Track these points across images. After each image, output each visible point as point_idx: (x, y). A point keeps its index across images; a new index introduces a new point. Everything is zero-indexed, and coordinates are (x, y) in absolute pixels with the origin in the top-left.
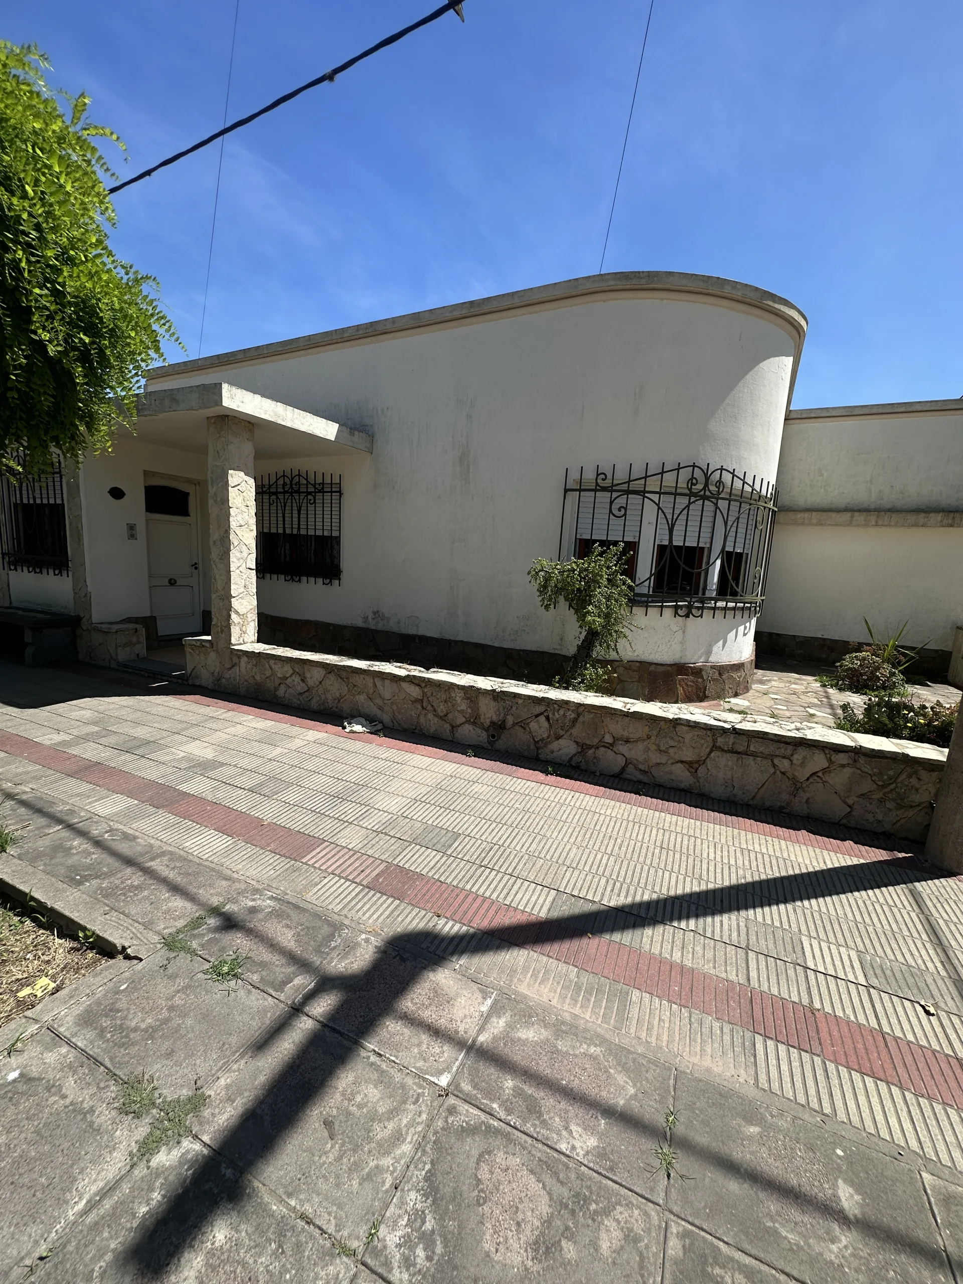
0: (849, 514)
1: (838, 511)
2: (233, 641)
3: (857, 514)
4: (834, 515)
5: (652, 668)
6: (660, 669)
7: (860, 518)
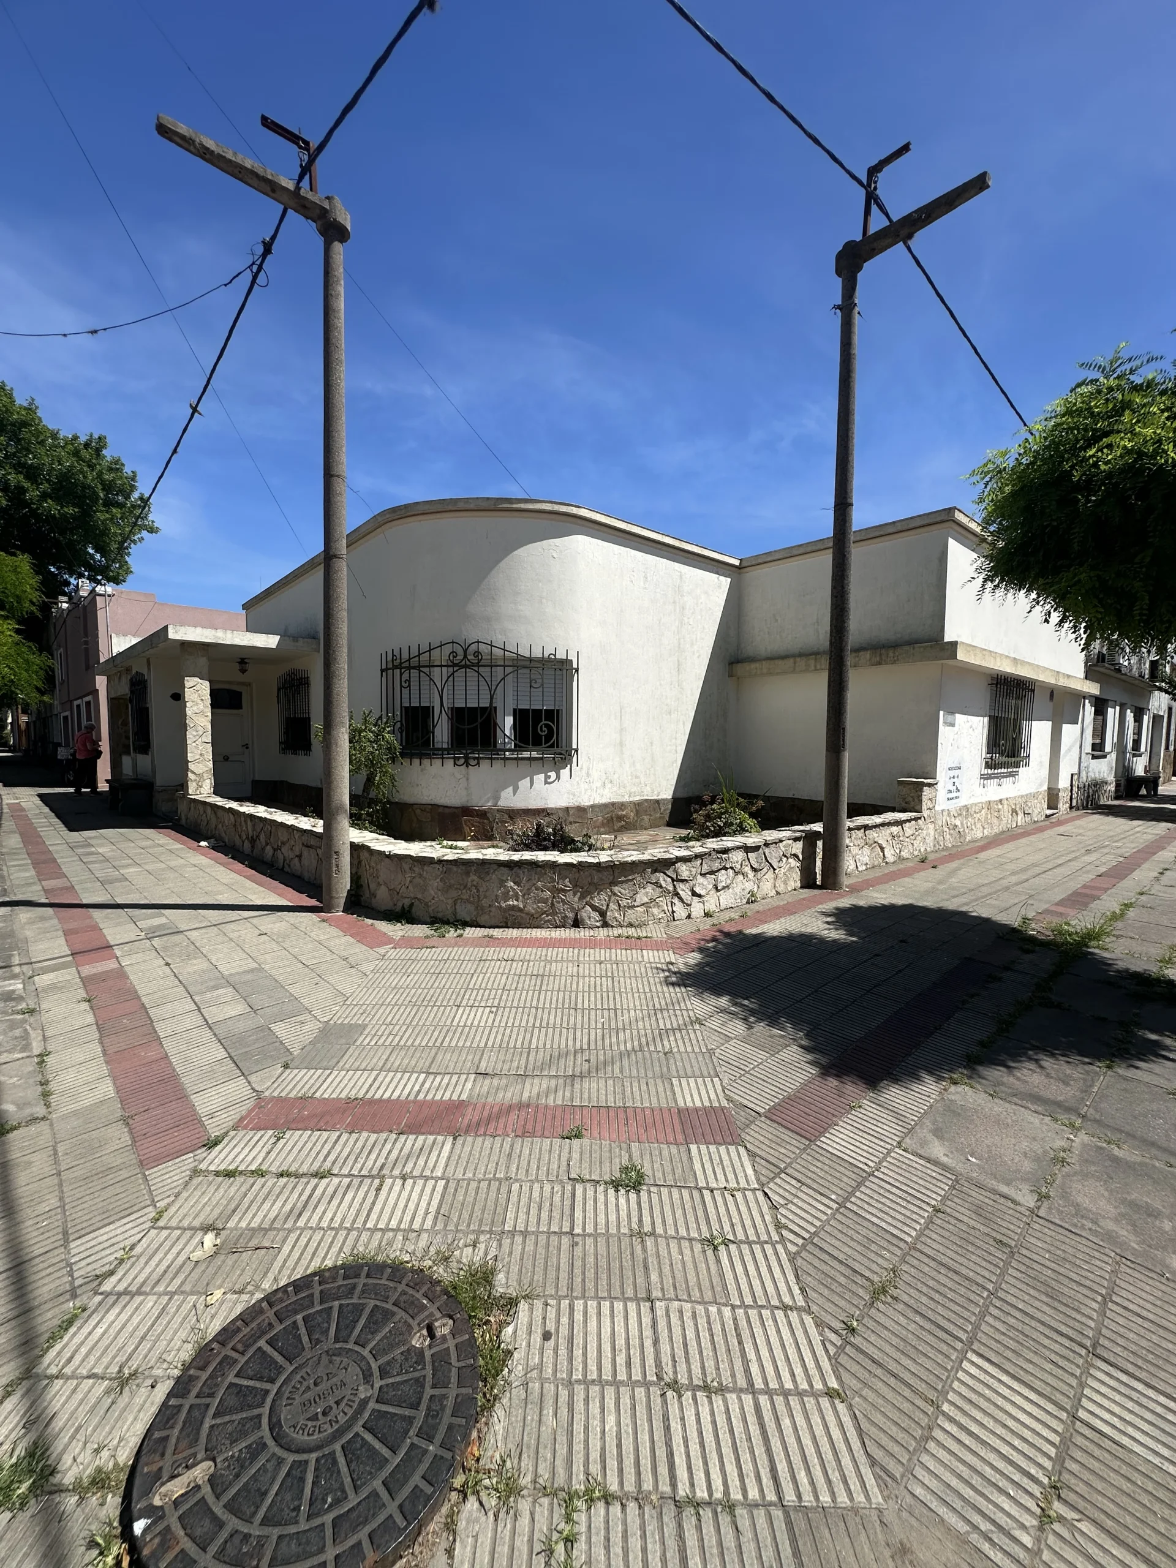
0: (792, 660)
1: (784, 657)
2: (190, 792)
3: (798, 659)
4: (780, 662)
5: (440, 810)
6: (447, 811)
7: (801, 663)
